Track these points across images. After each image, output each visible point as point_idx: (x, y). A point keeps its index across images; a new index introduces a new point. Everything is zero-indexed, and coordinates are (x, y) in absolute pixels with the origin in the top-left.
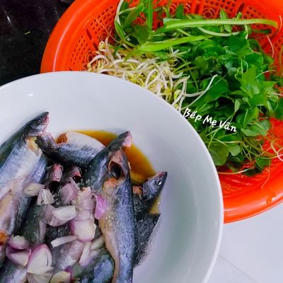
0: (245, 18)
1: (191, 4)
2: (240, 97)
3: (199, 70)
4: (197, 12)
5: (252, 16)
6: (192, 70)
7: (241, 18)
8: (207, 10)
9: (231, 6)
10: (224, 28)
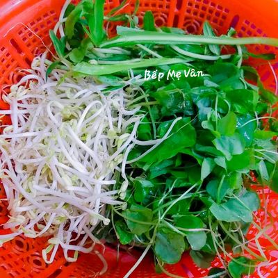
0: (240, 35)
1: (168, 14)
2: (211, 156)
3: (160, 107)
4: (175, 25)
5: (250, 34)
6: (151, 106)
7: (233, 35)
8: (189, 22)
9: (220, 18)
10: (208, 48)
